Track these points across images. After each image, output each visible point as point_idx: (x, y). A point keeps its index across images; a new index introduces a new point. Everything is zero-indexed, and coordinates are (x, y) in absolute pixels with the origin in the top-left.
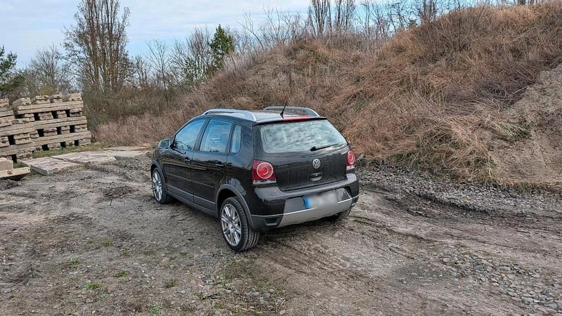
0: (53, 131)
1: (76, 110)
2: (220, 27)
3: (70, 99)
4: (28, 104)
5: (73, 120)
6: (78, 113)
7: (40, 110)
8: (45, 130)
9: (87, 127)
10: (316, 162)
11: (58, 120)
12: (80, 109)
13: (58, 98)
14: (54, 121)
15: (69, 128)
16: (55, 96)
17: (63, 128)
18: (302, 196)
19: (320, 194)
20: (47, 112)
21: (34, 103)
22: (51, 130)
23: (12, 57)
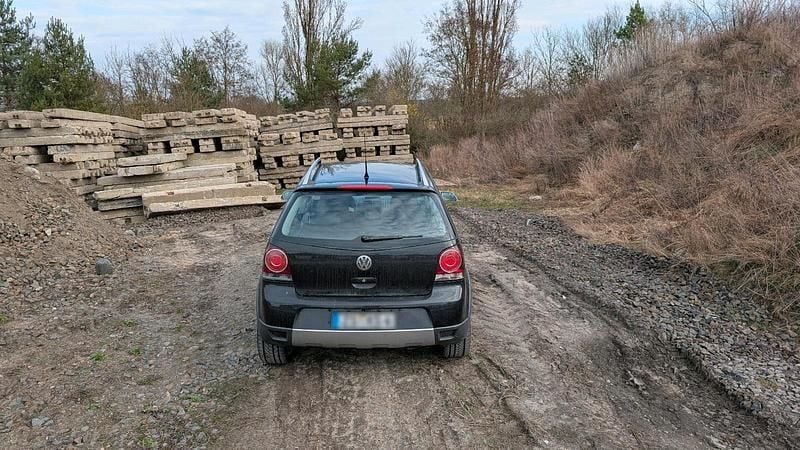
0: (371, 151)
1: (399, 127)
2: (637, 6)
3: (394, 112)
4: (348, 116)
5: (395, 139)
6: (401, 130)
7: (360, 125)
8: (363, 148)
9: (411, 149)
10: (364, 261)
11: (378, 138)
12: (404, 126)
13: (380, 110)
14: (374, 138)
15: (388, 148)
16: (378, 107)
17: (382, 149)
18: (330, 309)
19: (365, 310)
20: (368, 127)
21: (355, 115)
22: (368, 149)
23: (367, 56)
